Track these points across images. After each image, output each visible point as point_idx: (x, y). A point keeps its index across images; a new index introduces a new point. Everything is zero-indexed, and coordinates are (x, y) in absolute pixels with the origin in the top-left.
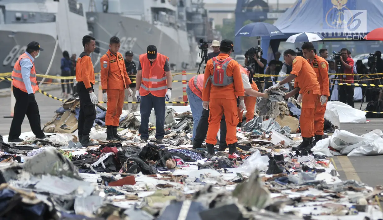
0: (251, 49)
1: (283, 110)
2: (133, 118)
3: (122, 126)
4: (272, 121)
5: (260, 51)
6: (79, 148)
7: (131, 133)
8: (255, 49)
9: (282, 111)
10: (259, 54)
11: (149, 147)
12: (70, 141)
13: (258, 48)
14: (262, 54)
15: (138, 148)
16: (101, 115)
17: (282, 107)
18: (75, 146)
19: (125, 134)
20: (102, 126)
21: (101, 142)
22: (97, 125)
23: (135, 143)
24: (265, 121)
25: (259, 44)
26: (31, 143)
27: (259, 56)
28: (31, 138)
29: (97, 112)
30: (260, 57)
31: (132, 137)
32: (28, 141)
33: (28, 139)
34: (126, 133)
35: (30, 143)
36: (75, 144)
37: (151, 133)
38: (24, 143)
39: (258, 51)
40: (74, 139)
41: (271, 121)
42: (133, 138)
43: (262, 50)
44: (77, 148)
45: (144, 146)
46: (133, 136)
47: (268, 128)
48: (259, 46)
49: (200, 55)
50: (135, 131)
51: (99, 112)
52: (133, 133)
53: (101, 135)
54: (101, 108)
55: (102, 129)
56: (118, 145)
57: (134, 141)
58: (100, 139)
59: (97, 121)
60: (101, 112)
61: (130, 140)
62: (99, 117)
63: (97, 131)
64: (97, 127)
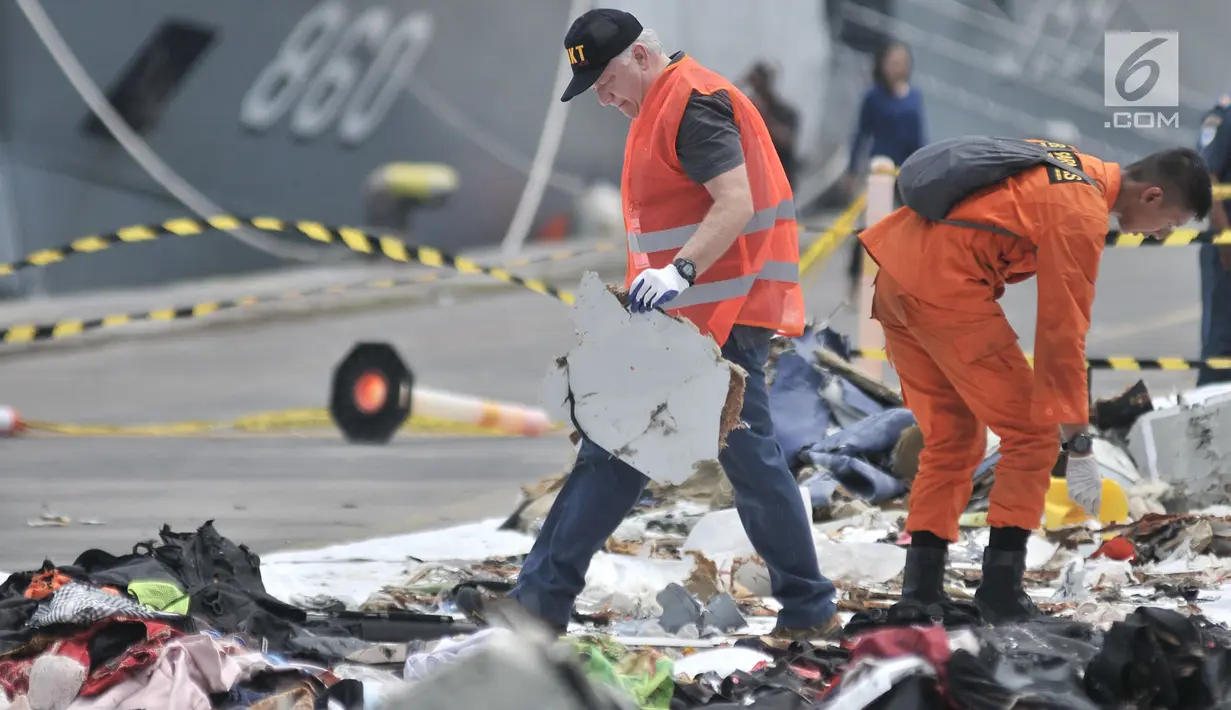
6: (724, 630)
7: (1049, 545)
11: (1141, 633)
12: (672, 589)
15: (1078, 631)
16: (864, 432)
18: (700, 621)
20: (873, 496)
21: (859, 596)
22: (844, 492)
23: (1069, 600)
26: (438, 597)
28: (438, 568)
29: (844, 413)
31: (1055, 566)
32: (423, 583)
33: (423, 576)
35: (428, 596)
36: (703, 609)
38: (397, 598)
40: (694, 577)
42: (1055, 574)
44: (710, 628)
45: (1116, 625)
46: (1057, 557)
50: (1073, 531)
51: (857, 414)
52: (1058, 544)
53: (848, 553)
54: (869, 387)
55: (873, 517)
56: (959, 613)
57: (1060, 594)
58: (846, 577)
59: (842, 468)
60: (864, 414)
61: (1038, 583)
62: (853, 441)
63: (840, 530)
64: (841, 504)
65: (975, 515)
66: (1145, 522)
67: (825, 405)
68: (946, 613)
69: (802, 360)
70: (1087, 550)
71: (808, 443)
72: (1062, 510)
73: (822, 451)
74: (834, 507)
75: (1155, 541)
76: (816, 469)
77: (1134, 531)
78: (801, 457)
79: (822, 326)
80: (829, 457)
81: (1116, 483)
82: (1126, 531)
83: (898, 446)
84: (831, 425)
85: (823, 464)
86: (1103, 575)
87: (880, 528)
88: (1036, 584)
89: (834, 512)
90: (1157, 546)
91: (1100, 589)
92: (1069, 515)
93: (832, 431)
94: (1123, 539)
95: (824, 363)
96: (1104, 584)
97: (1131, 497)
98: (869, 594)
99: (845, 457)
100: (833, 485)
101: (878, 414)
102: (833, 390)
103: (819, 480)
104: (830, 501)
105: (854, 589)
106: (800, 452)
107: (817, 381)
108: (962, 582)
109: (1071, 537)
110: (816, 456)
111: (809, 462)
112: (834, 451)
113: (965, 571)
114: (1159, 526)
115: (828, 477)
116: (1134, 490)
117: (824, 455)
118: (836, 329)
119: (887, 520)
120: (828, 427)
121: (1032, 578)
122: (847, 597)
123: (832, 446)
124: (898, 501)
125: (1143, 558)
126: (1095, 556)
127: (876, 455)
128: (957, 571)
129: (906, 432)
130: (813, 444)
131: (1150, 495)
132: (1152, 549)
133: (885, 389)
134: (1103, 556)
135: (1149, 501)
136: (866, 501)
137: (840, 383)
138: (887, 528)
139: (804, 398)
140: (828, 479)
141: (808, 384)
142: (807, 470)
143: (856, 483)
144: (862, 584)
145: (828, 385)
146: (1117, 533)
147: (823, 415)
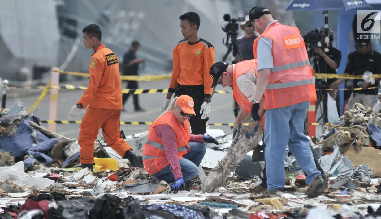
0: (313, 31)
1: (358, 137)
2: (99, 150)
3: (80, 164)
4: (339, 156)
5: (329, 35)
7: (93, 177)
8: (319, 31)
9: (357, 139)
10: (327, 40)
13: (324, 30)
14: (331, 39)
16: (43, 145)
17: (356, 132)
19: (83, 177)
20: (46, 164)
21: (36, 192)
22: (38, 162)
24: (327, 157)
25: (326, 22)
27: (326, 44)
29: (38, 140)
30: (328, 45)
34: (85, 177)
37: (128, 176)
39: (325, 36)
41: (337, 155)
43: (332, 33)
45: (98, 199)
46: (96, 180)
47: (331, 168)
48: (326, 26)
49: (225, 42)
50: (101, 173)
51: (41, 141)
52: (96, 177)
53: (35, 180)
54: (45, 132)
55: (44, 169)
56: (59, 196)
57: (94, 191)
58: (34, 187)
59: (37, 156)
60: (43, 141)
61: (90, 187)
62: (40, 148)
63: (34, 173)
64: (36, 166)
65: (75, 168)
66: (121, 170)
67: (32, 137)
68: (55, 197)
69: (26, 125)
70: (104, 178)
71: (27, 148)
72: (100, 167)
73: (31, 151)
74: (34, 167)
75: (123, 175)
76: (29, 156)
77: (118, 172)
78: (25, 153)
79: (32, 115)
80: (33, 153)
81: (115, 159)
82: (115, 173)
83: (53, 149)
84: (34, 143)
85: (31, 154)
86: (107, 185)
87: (46, 172)
88: (89, 188)
89: (34, 168)
90: (124, 177)
91: (106, 189)
92: (101, 169)
93: (34, 145)
94: (115, 175)
95: (32, 126)
96: (107, 188)
97: (119, 163)
98: (39, 191)
99: (37, 152)
100: (34, 160)
101: (48, 140)
102: (35, 133)
103: (30, 159)
104: (33, 165)
105: (35, 190)
106: (25, 151)
107: (30, 131)
108: (68, 188)
109: (100, 174)
110: (29, 152)
111: (28, 154)
112: (35, 151)
113: (69, 184)
114: (125, 171)
115: (33, 158)
116: (120, 161)
117: (32, 152)
118: (36, 116)
119: (48, 170)
120: (33, 144)
121: (88, 186)
122: (33, 192)
123: (34, 149)
124: (53, 165)
125: (120, 180)
126: (106, 180)
127: (47, 152)
128: (66, 184)
129: (56, 145)
130: (29, 149)
131: (124, 162)
132: (123, 178)
133: (50, 133)
134: (108, 179)
135: (124, 164)
136: (44, 165)
137: (36, 131)
138: (47, 172)
139: (26, 136)
140: (33, 159)
141: (27, 131)
142: (27, 156)
143: (41, 160)
144: (38, 188)
145: (33, 132)
146: (113, 173)
147: (32, 141)
